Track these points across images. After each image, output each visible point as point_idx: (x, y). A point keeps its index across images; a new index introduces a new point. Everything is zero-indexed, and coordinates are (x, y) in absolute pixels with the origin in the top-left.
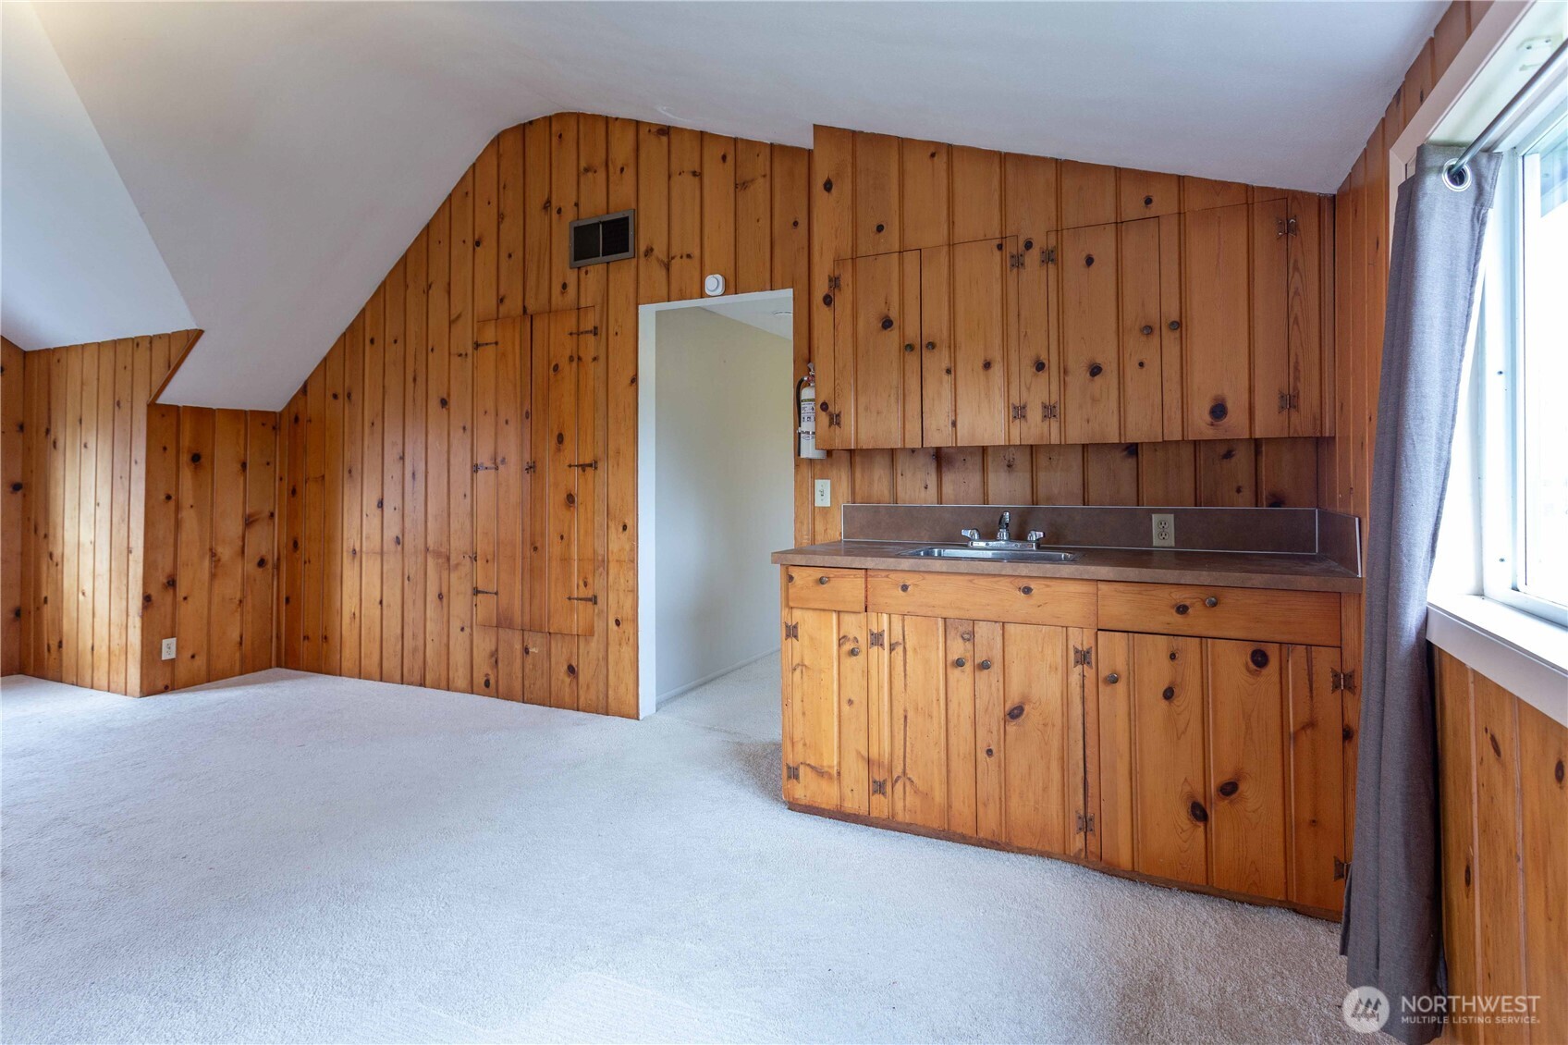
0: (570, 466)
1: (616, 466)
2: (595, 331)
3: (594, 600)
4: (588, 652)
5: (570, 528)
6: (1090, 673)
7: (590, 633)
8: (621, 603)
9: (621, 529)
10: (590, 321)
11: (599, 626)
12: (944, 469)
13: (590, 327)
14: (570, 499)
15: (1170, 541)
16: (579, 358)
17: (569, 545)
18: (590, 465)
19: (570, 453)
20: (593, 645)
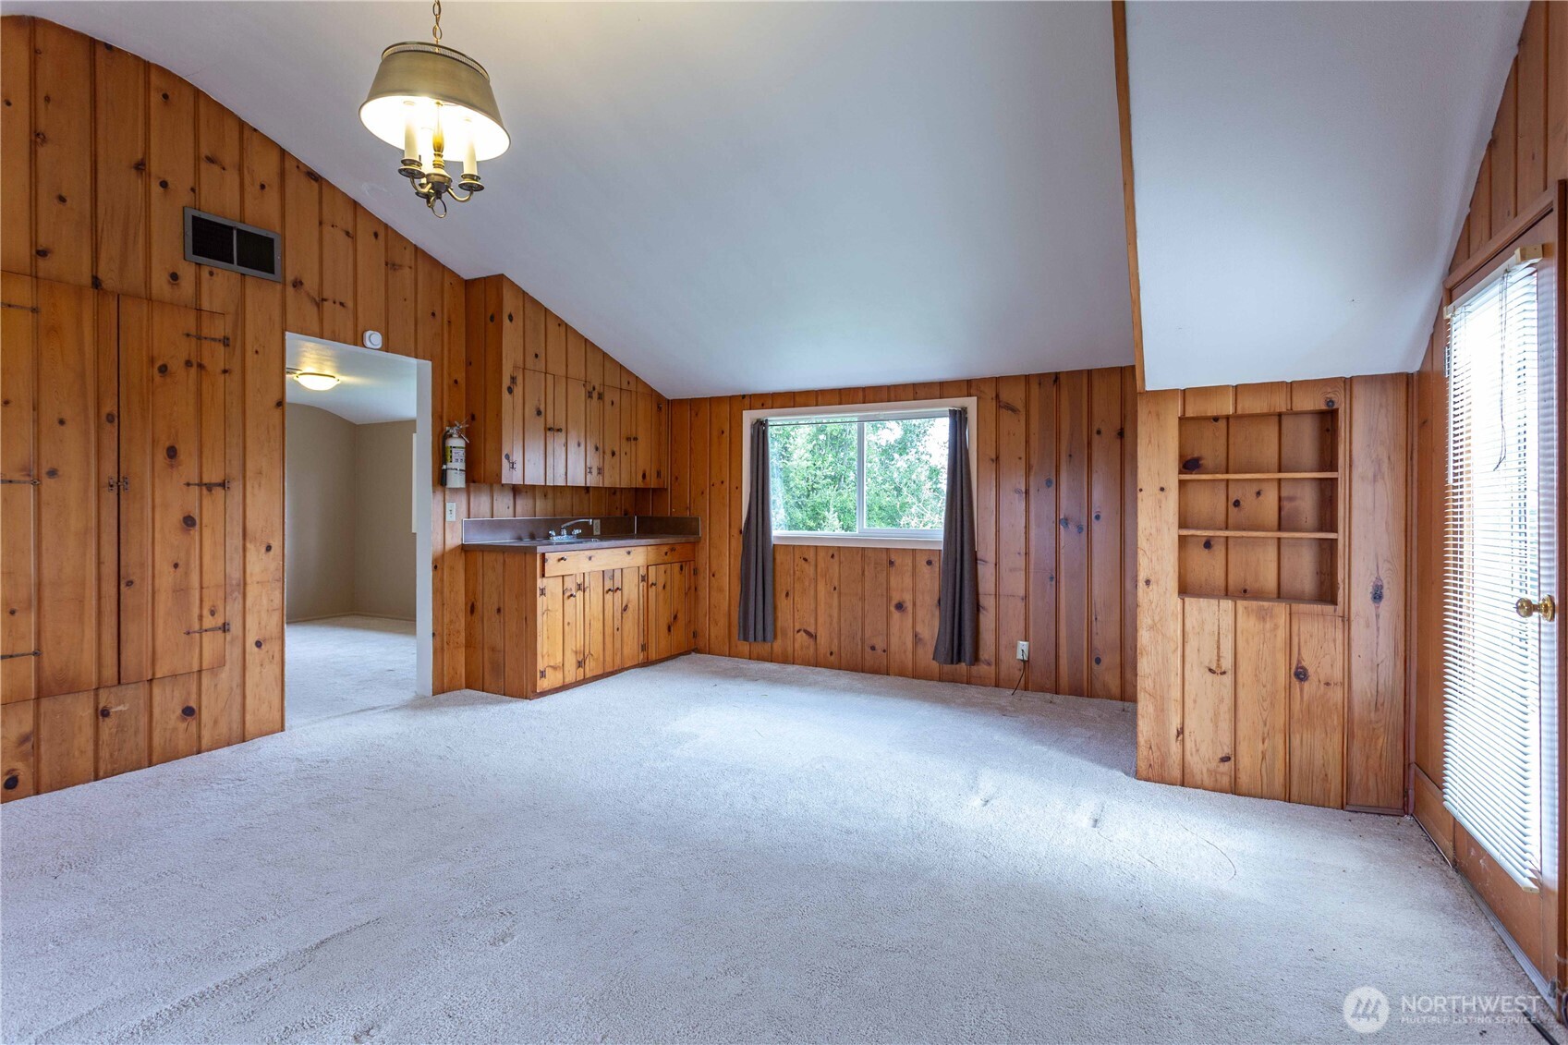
0: (188, 484)
1: (256, 486)
2: (226, 342)
3: (225, 628)
4: (216, 685)
5: (188, 553)
6: (645, 584)
7: (221, 663)
8: (263, 623)
9: (263, 550)
10: (219, 328)
11: (233, 654)
12: (517, 497)
13: (219, 334)
14: (189, 522)
15: (599, 533)
16: (201, 366)
17: (187, 574)
18: (219, 485)
19: (188, 469)
20: (224, 675)
